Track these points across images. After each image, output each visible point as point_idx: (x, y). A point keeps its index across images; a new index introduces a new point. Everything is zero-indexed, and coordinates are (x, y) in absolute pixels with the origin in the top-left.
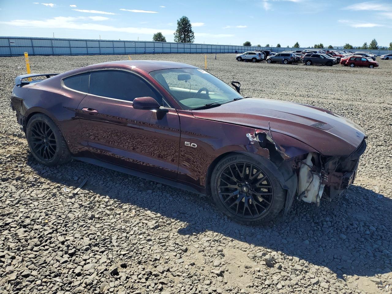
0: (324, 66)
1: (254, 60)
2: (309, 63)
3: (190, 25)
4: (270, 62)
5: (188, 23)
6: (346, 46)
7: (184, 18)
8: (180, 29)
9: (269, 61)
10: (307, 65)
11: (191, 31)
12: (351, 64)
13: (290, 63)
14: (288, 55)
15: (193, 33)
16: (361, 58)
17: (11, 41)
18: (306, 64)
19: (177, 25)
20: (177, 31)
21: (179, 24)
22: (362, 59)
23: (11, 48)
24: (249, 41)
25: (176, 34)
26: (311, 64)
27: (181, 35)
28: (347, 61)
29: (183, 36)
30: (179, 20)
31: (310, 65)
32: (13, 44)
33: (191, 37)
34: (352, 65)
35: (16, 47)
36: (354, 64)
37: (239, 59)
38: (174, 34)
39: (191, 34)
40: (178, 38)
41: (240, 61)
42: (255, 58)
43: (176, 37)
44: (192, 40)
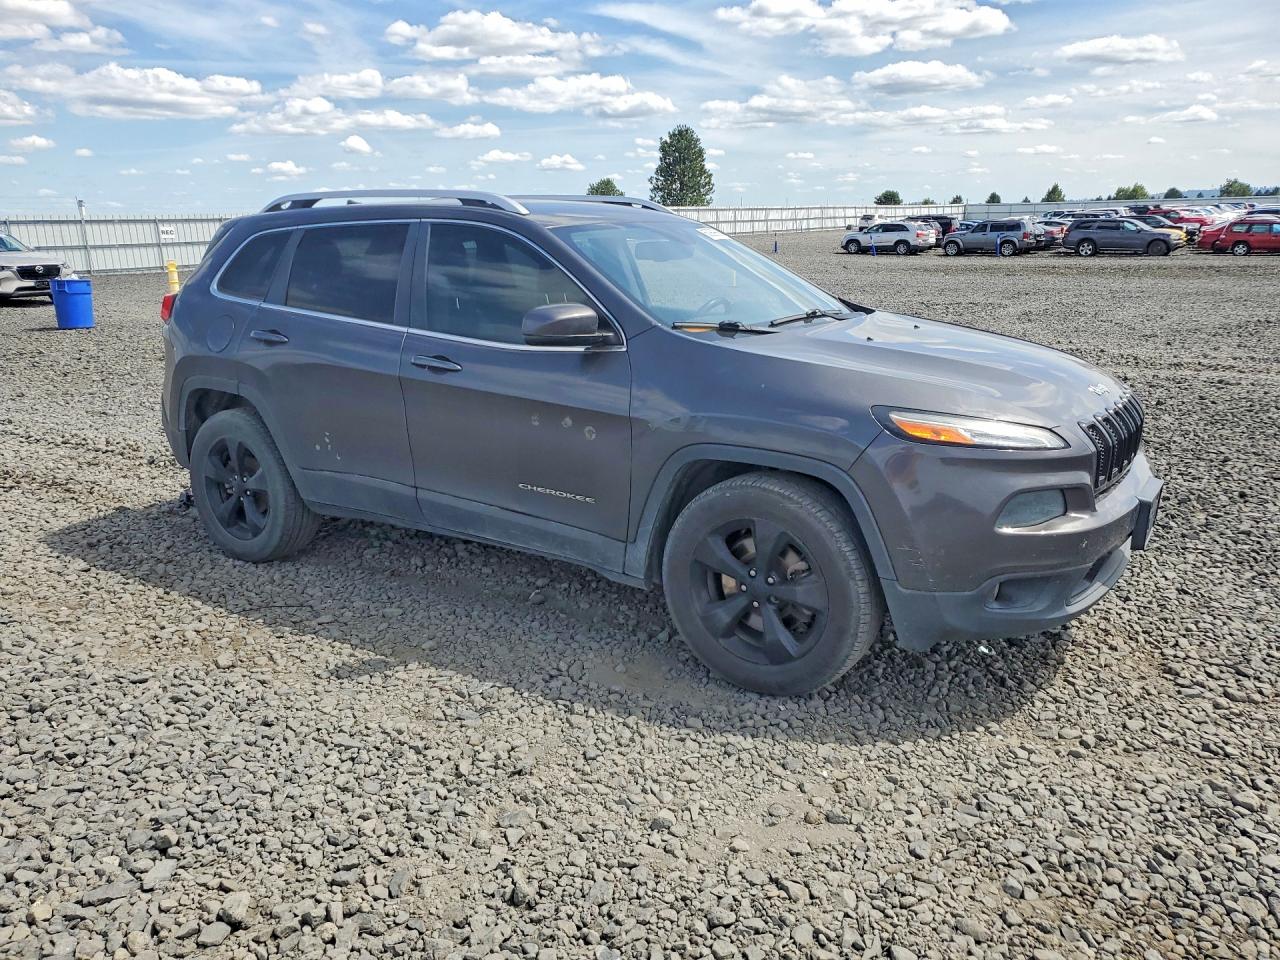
0: (1140, 255)
1: (902, 249)
2: (1086, 249)
3: (701, 153)
4: (954, 252)
5: (695, 147)
6: (1230, 185)
7: (680, 132)
8: (669, 165)
9: (952, 250)
10: (1081, 255)
11: (703, 171)
12: (1237, 243)
13: (1021, 251)
14: (1016, 226)
15: (709, 176)
16: (1271, 223)
17: (162, 228)
18: (1078, 254)
19: (659, 155)
20: (660, 171)
21: (665, 149)
22: (1275, 226)
23: (164, 249)
24: (892, 189)
25: (654, 181)
26: (1095, 253)
27: (671, 184)
28: (1223, 236)
29: (677, 185)
30: (669, 141)
31: (1090, 255)
32: (170, 236)
33: (704, 187)
34: (1241, 249)
35: (179, 244)
36: (1245, 243)
37: (853, 248)
38: (650, 180)
39: (701, 180)
40: (661, 194)
41: (856, 253)
42: (905, 242)
43: (656, 189)
44: (708, 197)
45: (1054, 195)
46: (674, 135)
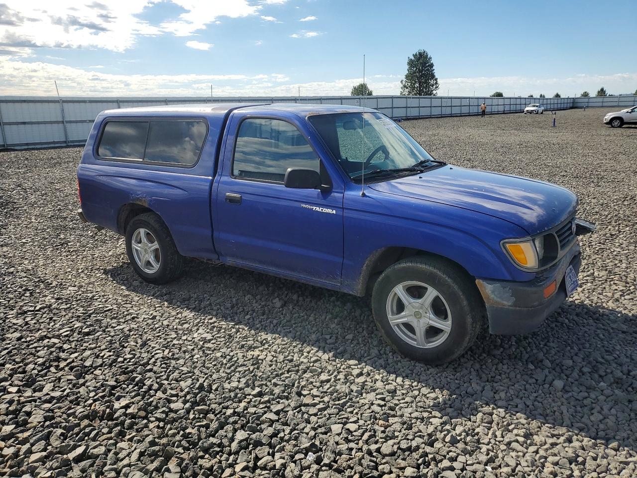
3: (432, 65)
5: (429, 62)
7: (419, 53)
8: (415, 72)
11: (433, 76)
15: (436, 80)
19: (407, 67)
20: (407, 77)
21: (411, 63)
25: (404, 82)
27: (414, 84)
30: (413, 58)
33: (433, 85)
38: (402, 82)
39: (432, 82)
40: (407, 90)
43: (405, 86)
44: (434, 92)
45: (602, 92)
46: (416, 55)
